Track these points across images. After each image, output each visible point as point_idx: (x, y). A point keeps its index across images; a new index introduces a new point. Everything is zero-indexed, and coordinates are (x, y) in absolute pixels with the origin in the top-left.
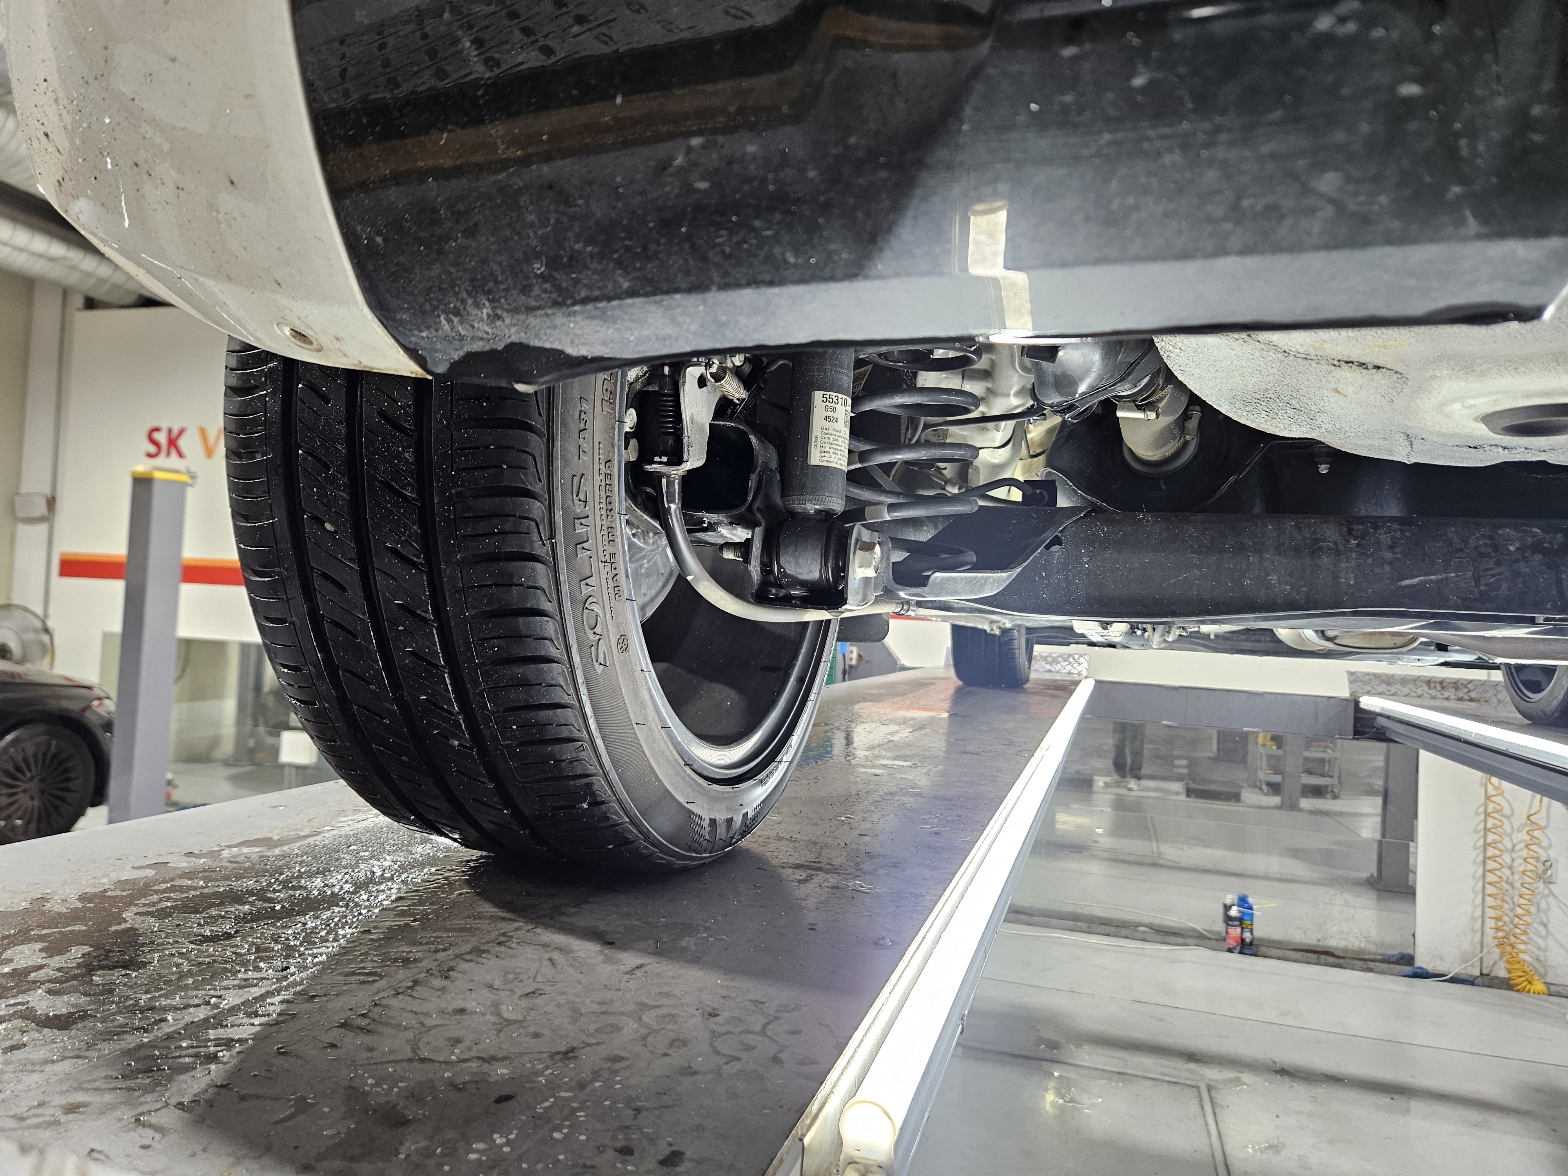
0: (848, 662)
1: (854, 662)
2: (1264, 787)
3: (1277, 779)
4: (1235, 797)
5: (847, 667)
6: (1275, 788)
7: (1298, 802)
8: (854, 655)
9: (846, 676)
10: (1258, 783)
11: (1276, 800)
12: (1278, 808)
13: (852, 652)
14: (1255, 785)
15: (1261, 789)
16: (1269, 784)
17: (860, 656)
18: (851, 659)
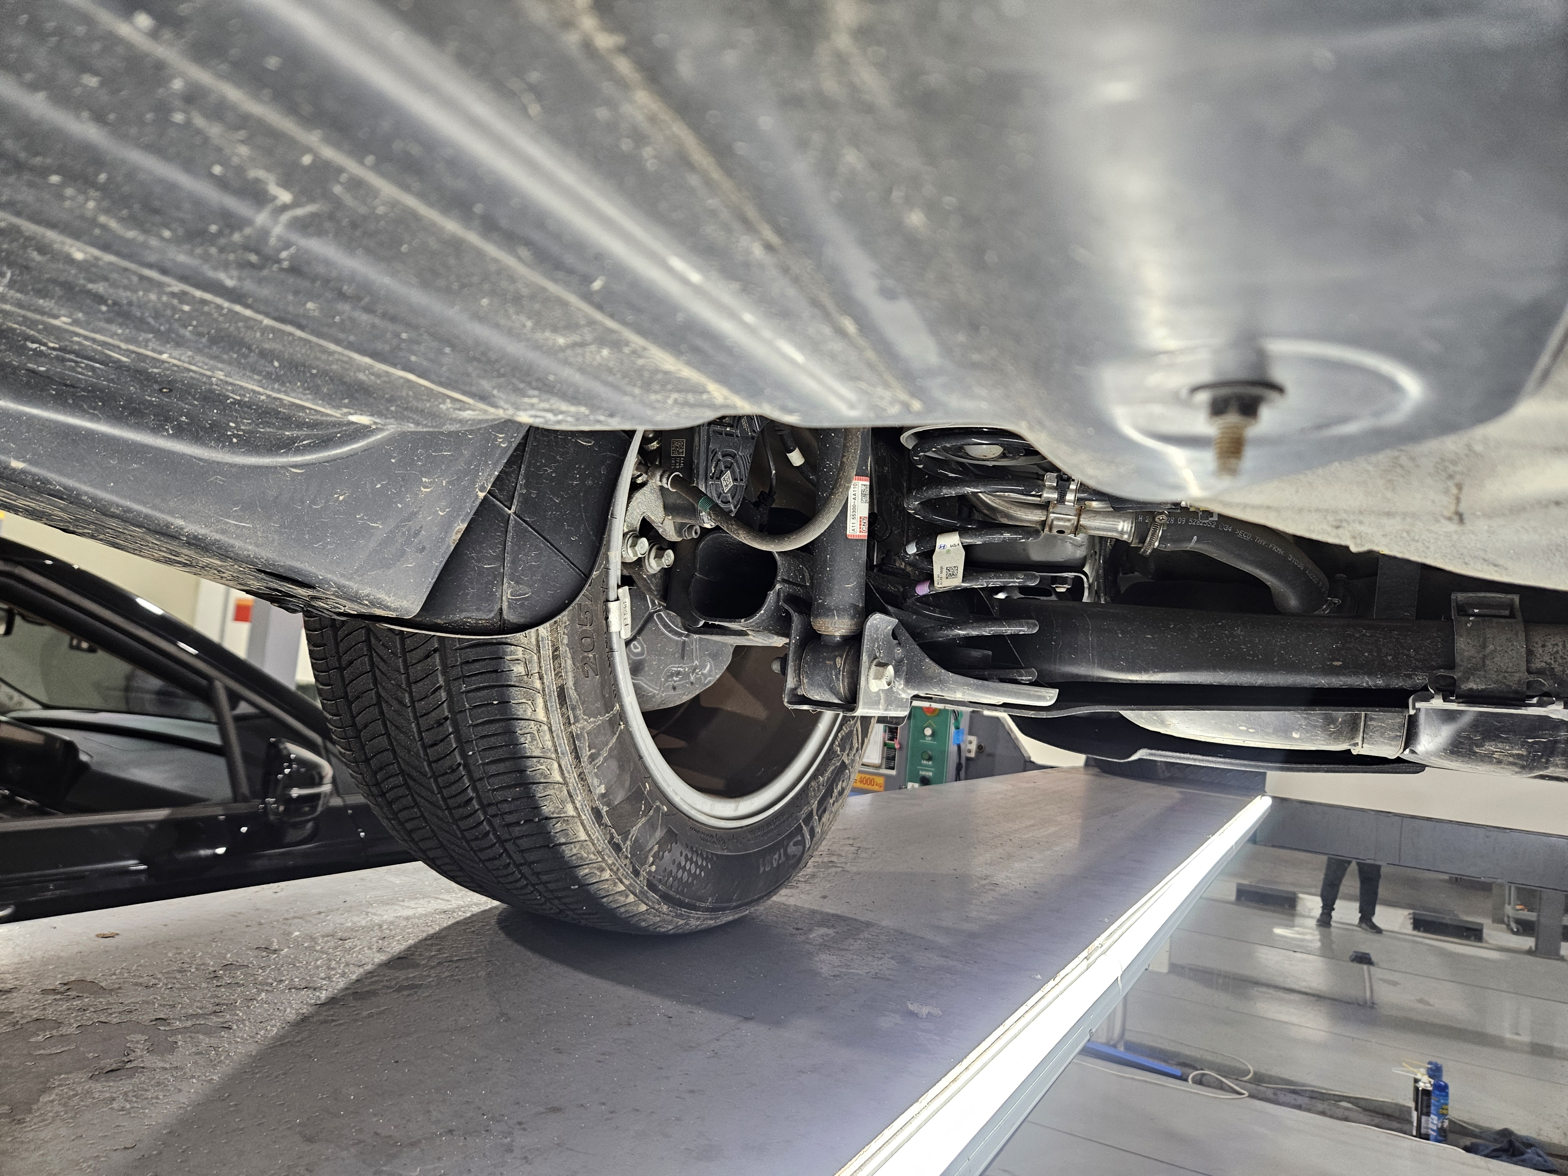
0: (965, 754)
1: (972, 755)
2: (1514, 926)
3: (1532, 916)
4: (1473, 933)
5: (963, 761)
6: (1525, 928)
7: (1558, 949)
8: (973, 747)
9: (962, 773)
10: (1506, 919)
11: (1528, 942)
12: (1529, 952)
13: (971, 743)
14: (1499, 919)
15: (1508, 925)
16: (1518, 922)
17: (980, 748)
18: (969, 751)
